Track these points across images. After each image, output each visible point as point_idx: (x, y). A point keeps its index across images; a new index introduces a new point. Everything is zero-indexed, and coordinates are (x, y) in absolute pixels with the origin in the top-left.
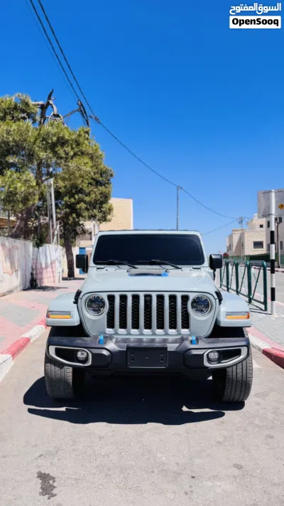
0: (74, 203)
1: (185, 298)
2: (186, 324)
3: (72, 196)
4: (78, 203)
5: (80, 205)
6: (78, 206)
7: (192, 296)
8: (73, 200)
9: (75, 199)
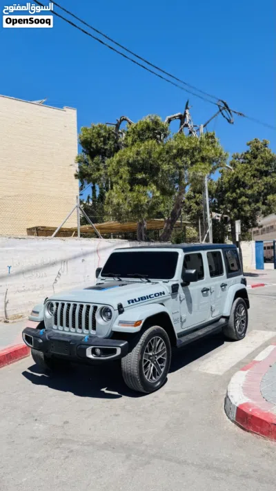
0: (236, 198)
1: (95, 308)
2: (94, 328)
3: (234, 191)
4: (240, 197)
5: (242, 199)
6: (240, 201)
7: (99, 307)
8: (234, 195)
9: (237, 194)
